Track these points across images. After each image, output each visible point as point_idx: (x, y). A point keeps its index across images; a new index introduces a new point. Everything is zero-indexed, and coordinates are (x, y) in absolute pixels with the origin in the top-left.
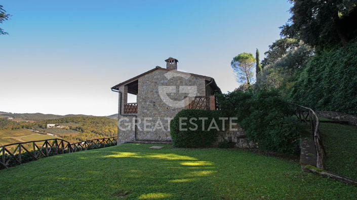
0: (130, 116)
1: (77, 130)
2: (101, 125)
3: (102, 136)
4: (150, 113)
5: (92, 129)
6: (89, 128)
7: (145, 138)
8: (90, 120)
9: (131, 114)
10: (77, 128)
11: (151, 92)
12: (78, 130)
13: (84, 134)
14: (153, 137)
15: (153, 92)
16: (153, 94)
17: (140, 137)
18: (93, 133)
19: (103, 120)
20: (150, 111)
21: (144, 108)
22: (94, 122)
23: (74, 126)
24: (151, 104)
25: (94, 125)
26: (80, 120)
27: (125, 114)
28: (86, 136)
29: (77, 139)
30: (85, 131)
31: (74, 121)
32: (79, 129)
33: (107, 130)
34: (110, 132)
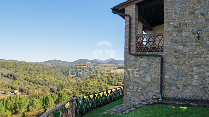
0: (148, 55)
1: (8, 77)
2: (34, 72)
3: (36, 85)
4: (190, 51)
5: (25, 77)
6: (21, 75)
7: (180, 96)
8: (23, 67)
9: (150, 53)
10: (8, 74)
11: (191, 13)
12: (10, 77)
13: (17, 81)
14: (196, 95)
15: (194, 13)
16: (196, 18)
17: (169, 94)
18: (26, 81)
19: (36, 67)
20: (190, 48)
21: (176, 42)
22: (27, 69)
23: (6, 72)
24: (192, 36)
25: (27, 72)
26: (11, 66)
27: (139, 53)
28: (19, 84)
29: (9, 87)
30: (18, 78)
31: (6, 67)
32: (11, 75)
33: (41, 79)
34: (45, 80)
